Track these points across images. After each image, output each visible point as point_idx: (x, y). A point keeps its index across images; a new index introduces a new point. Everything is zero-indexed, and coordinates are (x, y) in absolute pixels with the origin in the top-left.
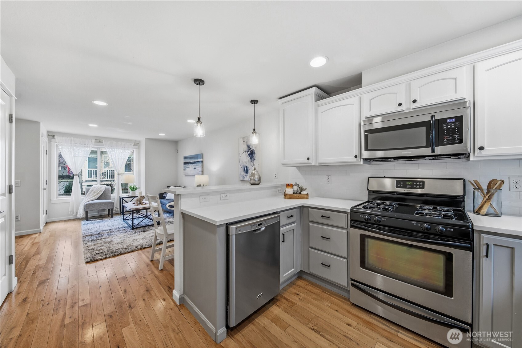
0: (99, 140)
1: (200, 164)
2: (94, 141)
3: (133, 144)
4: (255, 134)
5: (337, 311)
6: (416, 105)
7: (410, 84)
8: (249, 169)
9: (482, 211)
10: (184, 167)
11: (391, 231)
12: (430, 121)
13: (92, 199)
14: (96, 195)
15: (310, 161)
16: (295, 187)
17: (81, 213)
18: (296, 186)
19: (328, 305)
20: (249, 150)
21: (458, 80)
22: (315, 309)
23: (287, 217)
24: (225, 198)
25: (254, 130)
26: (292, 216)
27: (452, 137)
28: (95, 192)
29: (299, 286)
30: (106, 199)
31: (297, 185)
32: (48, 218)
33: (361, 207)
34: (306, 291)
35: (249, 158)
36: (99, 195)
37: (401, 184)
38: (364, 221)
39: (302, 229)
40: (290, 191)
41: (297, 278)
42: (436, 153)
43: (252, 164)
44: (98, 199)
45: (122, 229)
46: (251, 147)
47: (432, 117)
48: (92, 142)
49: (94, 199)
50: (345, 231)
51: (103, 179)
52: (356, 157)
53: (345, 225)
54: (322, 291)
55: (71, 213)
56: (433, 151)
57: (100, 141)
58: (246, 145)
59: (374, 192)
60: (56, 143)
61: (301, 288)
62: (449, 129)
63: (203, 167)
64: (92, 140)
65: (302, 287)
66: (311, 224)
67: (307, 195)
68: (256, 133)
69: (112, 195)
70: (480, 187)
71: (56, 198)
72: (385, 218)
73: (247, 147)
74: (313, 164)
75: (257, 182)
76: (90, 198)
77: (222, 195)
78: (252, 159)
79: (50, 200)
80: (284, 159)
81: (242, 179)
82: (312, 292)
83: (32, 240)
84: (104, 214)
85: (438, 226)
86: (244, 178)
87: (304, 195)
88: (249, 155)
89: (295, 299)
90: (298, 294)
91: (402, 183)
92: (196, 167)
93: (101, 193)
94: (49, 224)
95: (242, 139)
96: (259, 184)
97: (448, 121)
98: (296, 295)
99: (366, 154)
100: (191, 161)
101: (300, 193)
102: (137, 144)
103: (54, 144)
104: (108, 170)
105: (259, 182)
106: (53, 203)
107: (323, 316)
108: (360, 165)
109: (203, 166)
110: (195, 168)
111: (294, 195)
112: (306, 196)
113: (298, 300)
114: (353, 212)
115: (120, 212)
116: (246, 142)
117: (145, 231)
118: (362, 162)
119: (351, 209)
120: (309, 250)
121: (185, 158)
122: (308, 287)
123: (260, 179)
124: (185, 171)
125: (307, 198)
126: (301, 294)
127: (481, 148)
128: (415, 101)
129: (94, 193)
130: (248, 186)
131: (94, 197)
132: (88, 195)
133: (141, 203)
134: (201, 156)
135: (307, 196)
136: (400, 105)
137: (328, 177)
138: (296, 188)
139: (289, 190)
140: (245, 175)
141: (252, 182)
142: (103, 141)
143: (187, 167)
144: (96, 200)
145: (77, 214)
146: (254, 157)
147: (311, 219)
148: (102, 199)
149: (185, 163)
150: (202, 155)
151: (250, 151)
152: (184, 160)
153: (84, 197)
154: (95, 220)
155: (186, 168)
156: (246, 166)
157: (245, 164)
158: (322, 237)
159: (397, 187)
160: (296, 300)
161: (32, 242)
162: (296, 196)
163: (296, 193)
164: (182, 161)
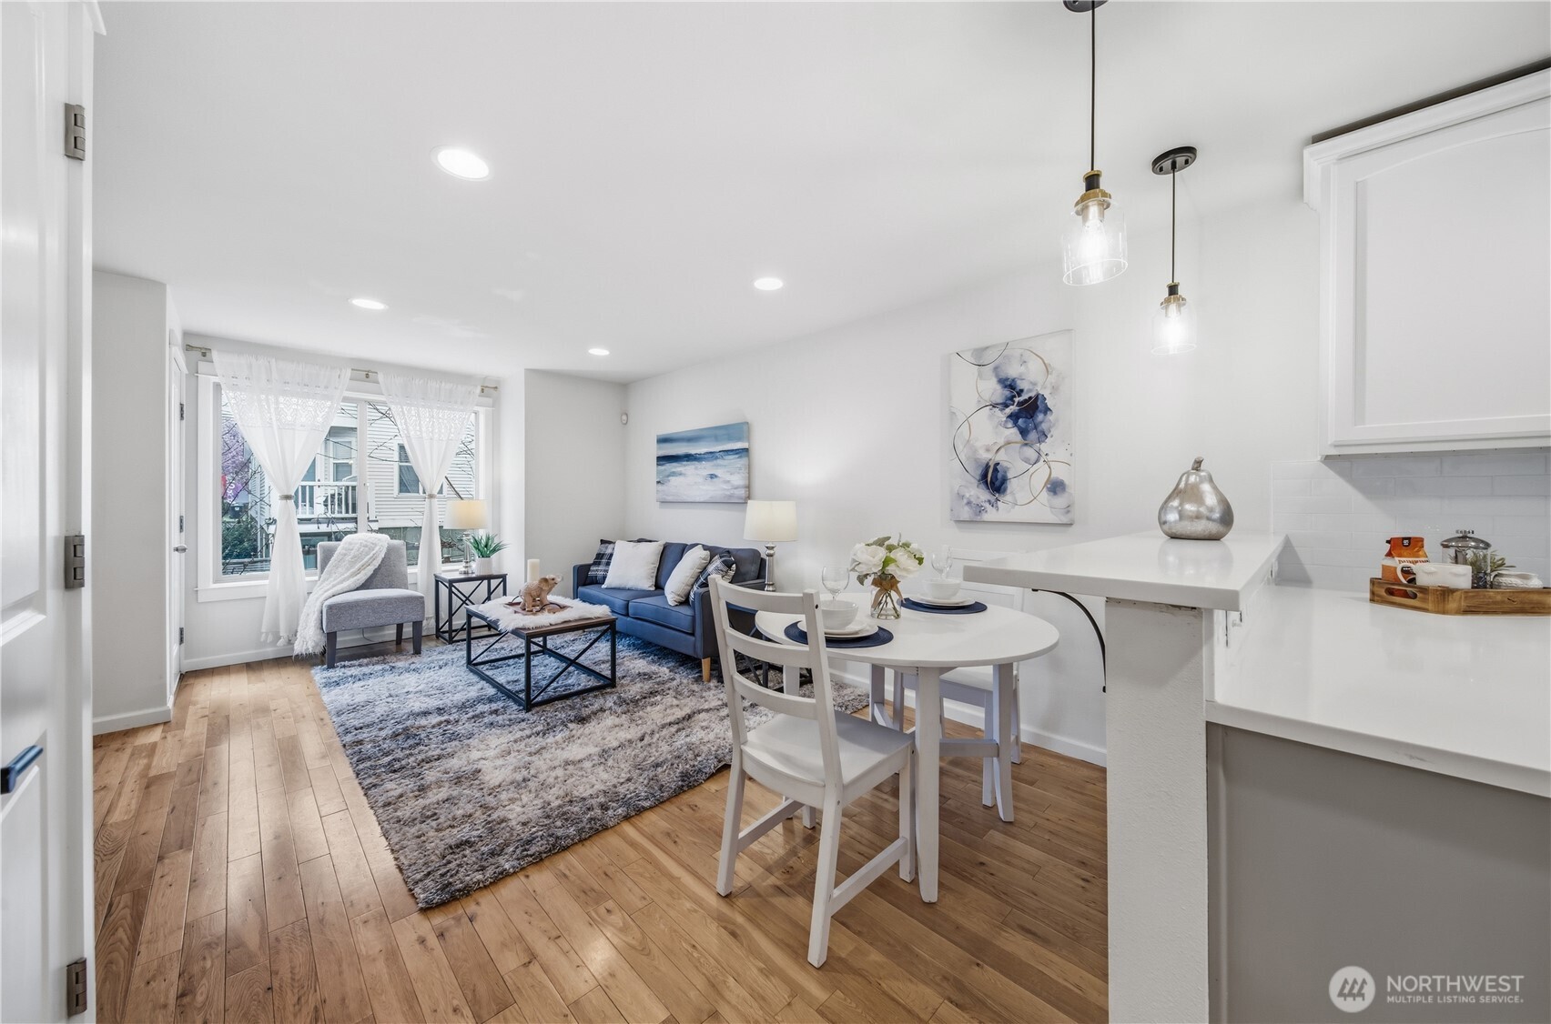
0: (366, 373)
1: (740, 462)
2: (349, 373)
3: (478, 390)
4: (1179, 306)
8: (1010, 475)
10: (659, 473)
13: (345, 585)
14: (359, 571)
17: (308, 639)
20: (1012, 399)
28: (356, 558)
30: (391, 586)
32: (186, 658)
35: (1015, 431)
36: (369, 571)
43: (1030, 453)
44: (365, 586)
45: (486, 708)
46: (1021, 385)
48: (342, 377)
49: (353, 587)
51: (333, 516)
55: (270, 638)
57: (367, 376)
58: (994, 380)
60: (214, 379)
63: (749, 473)
64: (341, 370)
69: (410, 570)
71: (216, 581)
73: (999, 387)
76: (338, 584)
78: (1033, 435)
79: (192, 591)
81: (966, 514)
83: (143, 762)
84: (380, 641)
86: (981, 510)
88: (1014, 417)
92: (718, 472)
93: (376, 564)
94: (191, 681)
95: (968, 356)
100: (693, 451)
102: (490, 390)
103: (206, 382)
104: (348, 487)
106: (203, 601)
109: (749, 468)
110: (712, 476)
115: (438, 629)
116: (996, 369)
117: (582, 720)
121: (663, 440)
124: (660, 487)
129: (353, 563)
131: (352, 580)
132: (330, 573)
133: (544, 607)
134: (738, 430)
140: (989, 501)
142: (381, 377)
143: (673, 474)
144: (357, 589)
145: (290, 642)
146: (1044, 426)
148: (376, 587)
149: (663, 459)
150: (745, 427)
151: (1020, 404)
152: (659, 449)
153: (316, 578)
154: (360, 665)
155: (669, 476)
156: (992, 464)
157: (985, 456)
161: (144, 774)
164: (655, 451)
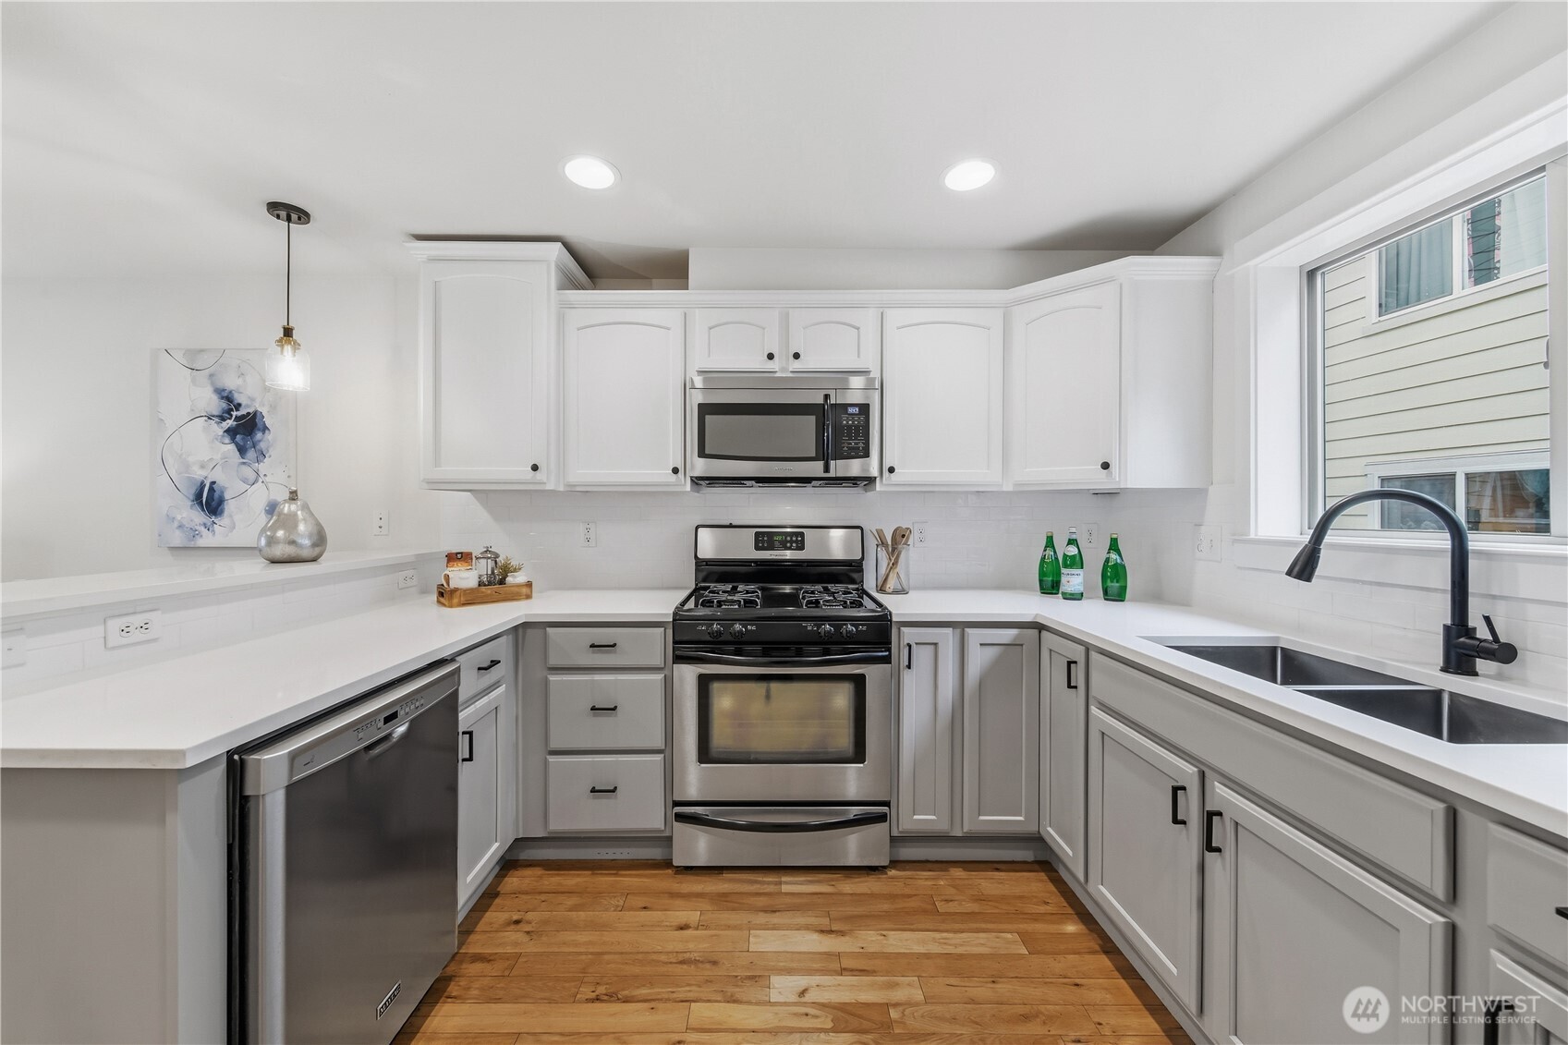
4: (293, 349)
5: (645, 908)
6: (797, 365)
7: (788, 314)
8: (227, 496)
9: (888, 586)
11: (765, 653)
12: (824, 405)
15: (539, 475)
16: (483, 561)
18: (489, 558)
19: (617, 906)
20: (229, 411)
21: (861, 330)
22: (583, 937)
23: (479, 669)
24: (138, 636)
25: (288, 332)
26: (494, 663)
27: (855, 444)
29: (516, 893)
31: (489, 554)
33: (691, 604)
34: (543, 897)
35: (232, 447)
37: (763, 541)
38: (708, 638)
39: (520, 702)
40: (464, 578)
41: (501, 870)
42: (832, 474)
43: (248, 472)
46: (239, 398)
47: (827, 397)
50: (659, 677)
52: (675, 471)
53: (658, 662)
54: (593, 874)
56: (827, 469)
58: (210, 389)
59: (708, 562)
61: (524, 897)
62: (851, 426)
65: (526, 893)
66: (552, 678)
67: (529, 585)
68: (296, 346)
70: (884, 541)
72: (752, 625)
73: (215, 398)
74: (550, 487)
75: (306, 553)
77: (115, 625)
78: (251, 454)
80: (437, 462)
81: (178, 539)
82: (562, 890)
85: (845, 624)
86: (195, 534)
87: (519, 586)
88: (231, 432)
89: (513, 941)
90: (517, 922)
91: (766, 539)
95: (179, 355)
96: (314, 560)
97: (851, 410)
98: (513, 927)
99: (701, 467)
101: (502, 582)
105: (317, 550)
107: (612, 943)
108: (684, 493)
111: (483, 588)
112: (524, 590)
113: (525, 938)
114: (680, 620)
116: (211, 376)
118: (688, 487)
119: (675, 614)
120: (546, 762)
122: (546, 883)
123: (320, 540)
125: (529, 597)
126: (530, 916)
127: (891, 470)
128: (797, 356)
130: (254, 570)
135: (526, 591)
136: (771, 357)
137: (588, 526)
138: (484, 567)
139: (465, 574)
140: (205, 525)
141: (279, 551)
146: (262, 445)
147: (553, 661)
151: (237, 419)
156: (207, 482)
157: (199, 474)
158: (593, 709)
159: (757, 548)
160: (516, 944)
162: (489, 592)
163: (490, 583)
